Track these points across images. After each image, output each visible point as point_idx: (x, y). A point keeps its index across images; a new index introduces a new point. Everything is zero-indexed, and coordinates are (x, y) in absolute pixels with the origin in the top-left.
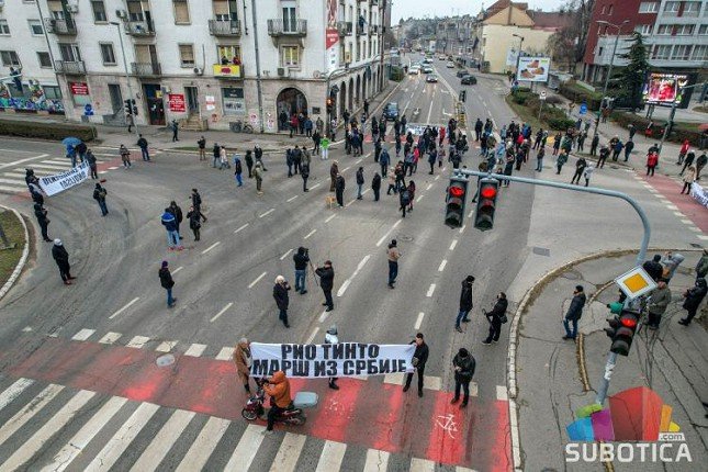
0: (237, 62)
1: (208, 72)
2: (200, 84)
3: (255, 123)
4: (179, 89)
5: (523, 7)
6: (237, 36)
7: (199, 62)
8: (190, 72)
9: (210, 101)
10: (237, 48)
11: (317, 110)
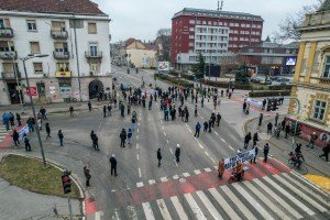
0: (67, 70)
1: (52, 75)
2: (47, 82)
3: (78, 97)
4: (33, 84)
5: (140, 41)
6: (68, 59)
7: (45, 70)
8: (40, 76)
9: (52, 89)
10: (67, 64)
11: (108, 89)
